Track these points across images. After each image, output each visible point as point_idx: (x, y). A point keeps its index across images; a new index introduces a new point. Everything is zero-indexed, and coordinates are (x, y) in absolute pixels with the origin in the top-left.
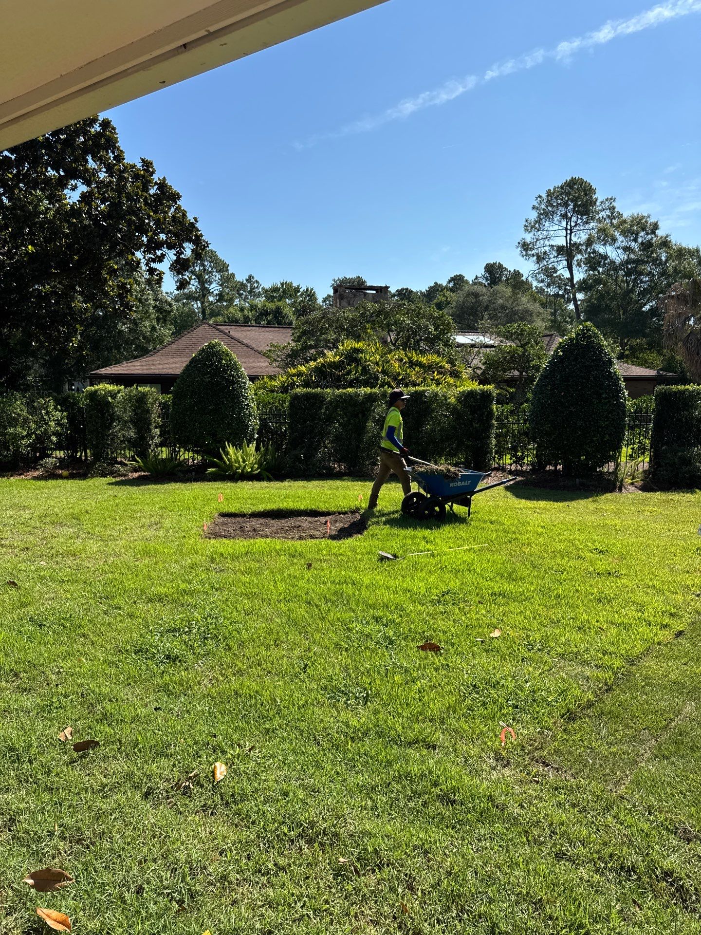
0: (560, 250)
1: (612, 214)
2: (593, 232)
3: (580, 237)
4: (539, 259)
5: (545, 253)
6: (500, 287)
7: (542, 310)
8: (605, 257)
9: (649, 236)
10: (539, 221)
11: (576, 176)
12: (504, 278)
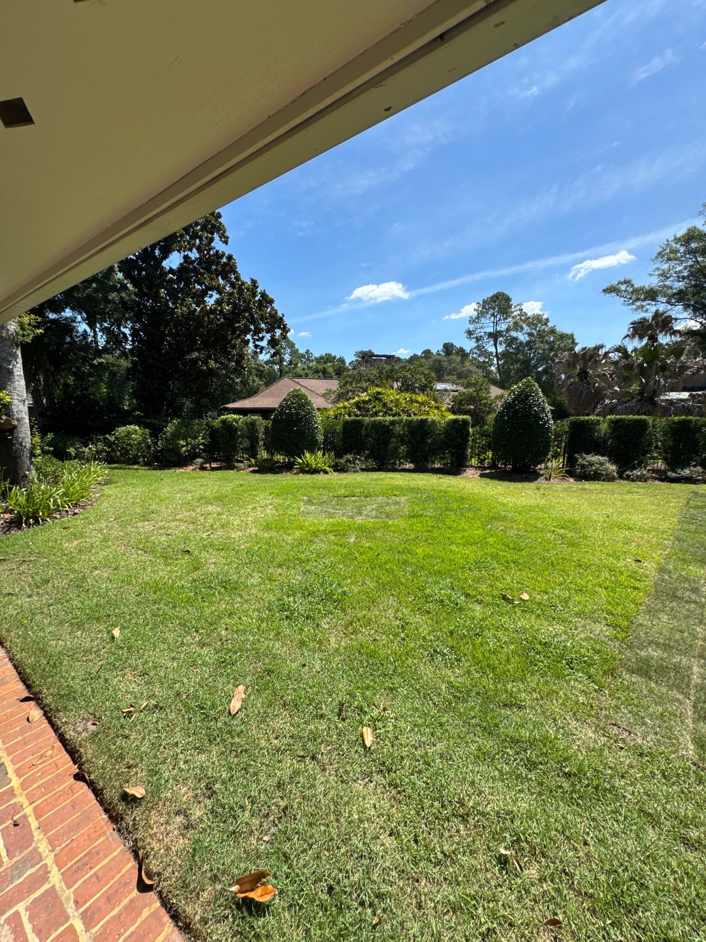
0: (490, 335)
1: (521, 313)
2: (510, 324)
3: (503, 327)
4: (478, 339)
5: (481, 336)
6: (453, 357)
7: (477, 370)
8: (516, 339)
9: (544, 327)
10: (478, 318)
12: (454, 352)
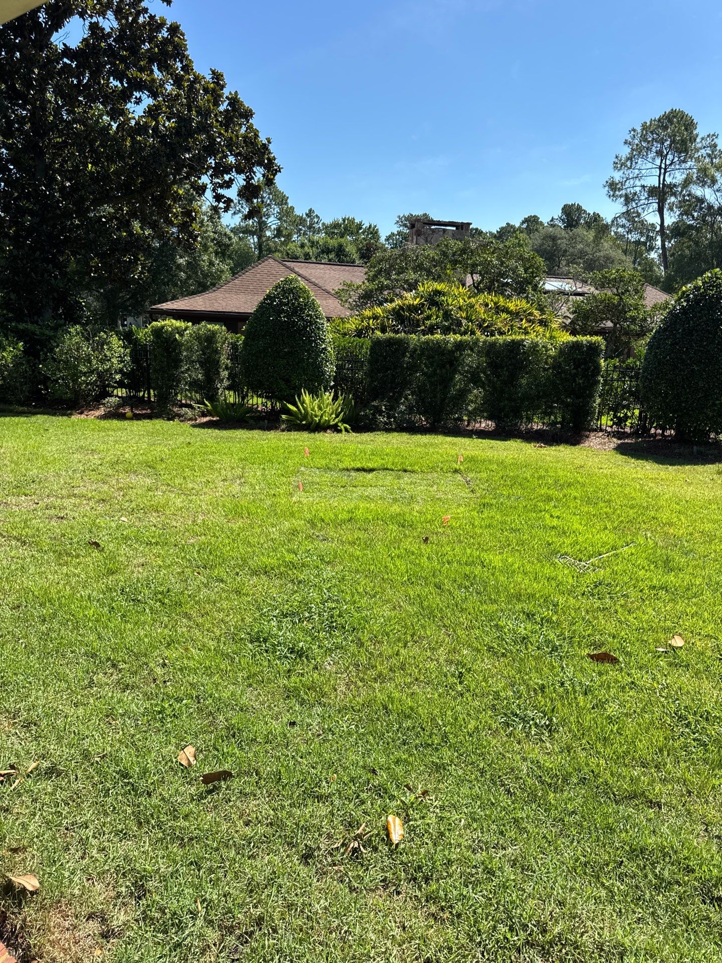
1: (713, 152)
2: (691, 172)
3: (676, 177)
4: (628, 200)
5: (635, 194)
6: (580, 231)
7: (624, 258)
8: (701, 200)
10: (630, 159)
11: (677, 108)
12: (582, 221)
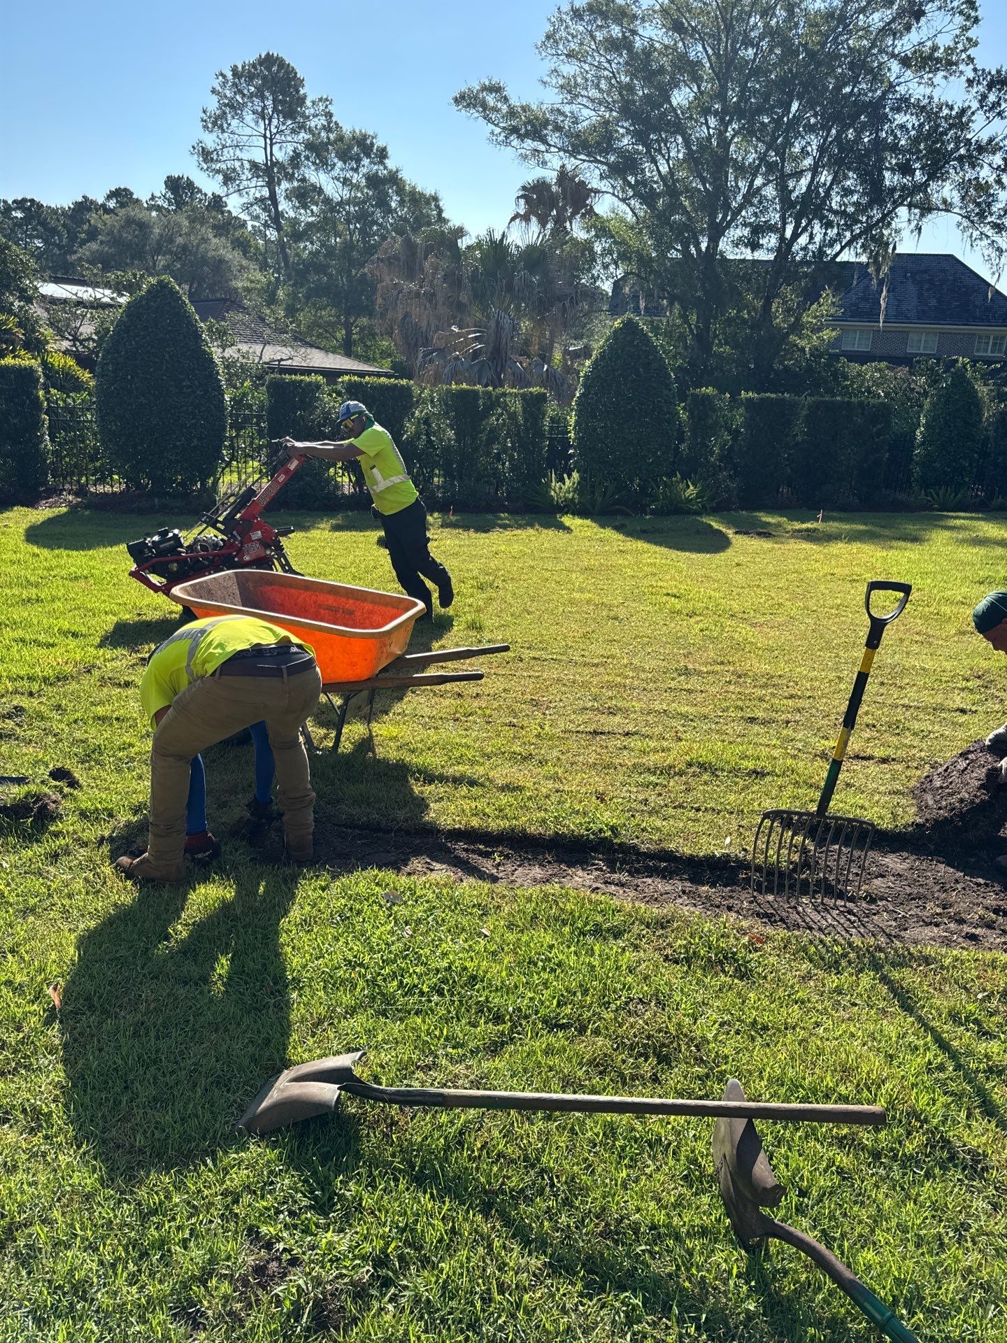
0: (256, 169)
1: (329, 123)
2: (301, 148)
5: (234, 170)
8: (319, 190)
9: (376, 167)
10: (223, 115)
11: (275, 52)
